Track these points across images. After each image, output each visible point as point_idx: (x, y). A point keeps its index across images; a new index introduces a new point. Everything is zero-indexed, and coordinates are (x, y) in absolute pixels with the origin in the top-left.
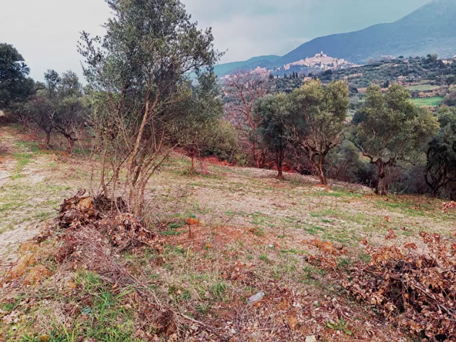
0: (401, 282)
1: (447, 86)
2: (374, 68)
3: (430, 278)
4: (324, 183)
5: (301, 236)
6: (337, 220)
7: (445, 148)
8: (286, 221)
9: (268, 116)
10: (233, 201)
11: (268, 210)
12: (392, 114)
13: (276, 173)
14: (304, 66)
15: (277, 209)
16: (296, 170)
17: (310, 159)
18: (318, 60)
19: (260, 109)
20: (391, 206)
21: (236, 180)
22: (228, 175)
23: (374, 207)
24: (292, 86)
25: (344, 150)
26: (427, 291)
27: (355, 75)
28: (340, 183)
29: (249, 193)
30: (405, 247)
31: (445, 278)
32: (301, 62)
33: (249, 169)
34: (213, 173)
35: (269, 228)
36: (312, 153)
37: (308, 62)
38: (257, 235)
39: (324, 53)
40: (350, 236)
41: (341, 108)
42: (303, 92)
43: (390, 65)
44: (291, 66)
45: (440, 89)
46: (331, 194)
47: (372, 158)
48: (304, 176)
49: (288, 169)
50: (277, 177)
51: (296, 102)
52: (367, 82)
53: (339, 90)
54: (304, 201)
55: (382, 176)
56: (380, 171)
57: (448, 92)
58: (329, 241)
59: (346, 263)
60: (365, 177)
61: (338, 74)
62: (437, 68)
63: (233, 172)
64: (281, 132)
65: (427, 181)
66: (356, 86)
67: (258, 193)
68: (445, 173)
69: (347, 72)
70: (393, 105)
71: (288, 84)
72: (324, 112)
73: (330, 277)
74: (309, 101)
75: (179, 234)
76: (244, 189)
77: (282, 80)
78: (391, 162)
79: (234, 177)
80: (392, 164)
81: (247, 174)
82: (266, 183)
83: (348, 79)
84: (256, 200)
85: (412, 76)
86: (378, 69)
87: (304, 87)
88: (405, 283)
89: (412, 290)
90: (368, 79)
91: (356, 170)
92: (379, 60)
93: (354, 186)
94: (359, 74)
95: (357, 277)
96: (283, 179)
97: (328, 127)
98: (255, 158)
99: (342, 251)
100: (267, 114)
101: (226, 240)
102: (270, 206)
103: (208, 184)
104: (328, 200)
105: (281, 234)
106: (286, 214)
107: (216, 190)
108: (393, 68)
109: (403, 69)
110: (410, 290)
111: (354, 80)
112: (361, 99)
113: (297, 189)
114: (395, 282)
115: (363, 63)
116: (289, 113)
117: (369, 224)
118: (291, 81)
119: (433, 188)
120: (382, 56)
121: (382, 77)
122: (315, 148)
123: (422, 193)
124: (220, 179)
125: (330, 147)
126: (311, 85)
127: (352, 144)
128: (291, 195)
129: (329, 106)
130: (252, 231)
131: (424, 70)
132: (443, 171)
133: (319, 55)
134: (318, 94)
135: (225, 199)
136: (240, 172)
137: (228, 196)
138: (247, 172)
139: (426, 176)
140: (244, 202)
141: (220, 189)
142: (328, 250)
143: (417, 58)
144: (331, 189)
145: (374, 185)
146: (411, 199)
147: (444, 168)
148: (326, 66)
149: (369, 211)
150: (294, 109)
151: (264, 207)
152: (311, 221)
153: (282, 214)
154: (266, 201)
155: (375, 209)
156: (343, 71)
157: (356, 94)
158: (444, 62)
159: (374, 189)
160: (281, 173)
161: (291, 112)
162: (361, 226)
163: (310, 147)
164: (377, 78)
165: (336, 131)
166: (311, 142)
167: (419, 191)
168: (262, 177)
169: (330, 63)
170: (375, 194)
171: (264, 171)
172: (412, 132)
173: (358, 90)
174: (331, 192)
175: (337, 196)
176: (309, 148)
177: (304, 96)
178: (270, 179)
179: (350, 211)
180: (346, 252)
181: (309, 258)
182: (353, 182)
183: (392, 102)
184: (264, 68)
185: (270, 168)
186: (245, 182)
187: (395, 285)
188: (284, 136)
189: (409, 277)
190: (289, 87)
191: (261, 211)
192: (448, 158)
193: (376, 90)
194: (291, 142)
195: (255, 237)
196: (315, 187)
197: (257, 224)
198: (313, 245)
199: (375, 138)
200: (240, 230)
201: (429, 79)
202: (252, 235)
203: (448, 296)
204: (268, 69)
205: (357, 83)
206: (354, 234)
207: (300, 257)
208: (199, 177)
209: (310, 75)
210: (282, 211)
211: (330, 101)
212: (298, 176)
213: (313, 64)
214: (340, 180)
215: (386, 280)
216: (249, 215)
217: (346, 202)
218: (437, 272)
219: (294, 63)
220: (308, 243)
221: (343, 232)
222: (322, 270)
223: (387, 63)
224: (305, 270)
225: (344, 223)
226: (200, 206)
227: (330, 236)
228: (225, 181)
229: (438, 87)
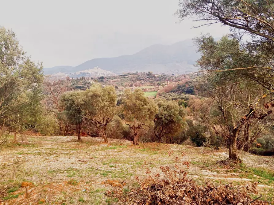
0: (156, 197)
1: (158, 87)
2: (125, 77)
3: (168, 191)
4: (106, 141)
5: (100, 179)
6: (117, 165)
7: (161, 118)
8: (89, 171)
9: (70, 104)
10: (51, 162)
11: (76, 165)
12: (138, 103)
13: (76, 138)
14: (88, 73)
15: (82, 164)
16: (89, 135)
17: (98, 129)
18: (96, 71)
19: (64, 100)
20: (142, 151)
21: (49, 146)
22: (43, 143)
23: (134, 153)
24: (82, 84)
25: (115, 121)
26: (168, 198)
27: (116, 80)
28: (114, 140)
29: (61, 155)
30: (155, 176)
31: (174, 189)
32: (86, 71)
33: (57, 137)
34: (31, 143)
35: (79, 178)
36: (98, 125)
37: (90, 71)
38: (73, 185)
39: (99, 67)
40: (126, 173)
41: (113, 100)
42: (92, 91)
43: (132, 76)
44: (80, 73)
45: (155, 88)
46: (111, 148)
47: (130, 126)
48: (93, 138)
49: (83, 134)
50: (77, 141)
51: (87, 96)
52: (122, 83)
53: (111, 90)
54: (97, 155)
55: (136, 135)
56: (134, 132)
57: (159, 89)
58: (115, 179)
59: (127, 191)
60: (126, 135)
61: (108, 79)
62: (153, 78)
63: (46, 140)
64: (79, 113)
65: (155, 134)
66: (117, 85)
67: (67, 154)
68: (163, 130)
69: (112, 78)
70: (138, 98)
71: (79, 83)
72: (104, 102)
73: (120, 202)
74: (95, 96)
75: (17, 197)
76: (56, 152)
77: (76, 80)
78: (139, 127)
79: (47, 144)
80: (140, 128)
81: (56, 141)
82: (71, 146)
83: (113, 82)
84: (67, 159)
85: (143, 81)
86: (127, 78)
87: (92, 88)
88: (158, 197)
89: (162, 199)
90: (123, 82)
91: (122, 131)
92: (127, 73)
93: (122, 141)
94: (118, 80)
95: (134, 198)
96: (82, 141)
97: (106, 110)
98: (61, 129)
99: (124, 184)
100: (69, 102)
101: (54, 193)
102: (77, 162)
103: (29, 152)
104: (110, 152)
105: (87, 181)
106: (87, 166)
107: (37, 156)
108: (134, 77)
109: (139, 78)
110: (161, 200)
111: (116, 82)
112: (120, 92)
113: (91, 147)
114: (153, 197)
115: (120, 74)
116: (84, 103)
117: (134, 164)
118: (81, 81)
119: (159, 138)
120: (128, 71)
121: (129, 82)
122: (100, 122)
123: (154, 141)
124: (37, 147)
125: (108, 121)
126: (96, 88)
127: (118, 117)
128: (88, 152)
129: (106, 99)
130: (70, 183)
131: (147, 79)
132: (162, 129)
133: (96, 68)
134: (100, 92)
135: (45, 162)
136: (51, 140)
137: (46, 159)
138: (56, 139)
139: (155, 132)
140: (59, 162)
141: (40, 154)
142: (116, 185)
143: (144, 73)
144: (110, 145)
145: (132, 139)
146: (150, 145)
147: (162, 127)
148: (101, 74)
149: (132, 156)
150: (87, 100)
151: (73, 163)
152: (103, 168)
153: (85, 166)
154: (73, 159)
155: (135, 154)
156: (110, 78)
157: (117, 90)
158: (155, 75)
159: (132, 142)
160: (80, 138)
161: (85, 102)
162: (130, 166)
163: (98, 121)
164: (127, 82)
165: (111, 112)
166: (98, 119)
167: (152, 140)
168: (68, 142)
169: (103, 73)
170: (133, 145)
171: (68, 137)
172: (147, 112)
173: (118, 87)
174: (111, 146)
175: (115, 148)
176: (96, 122)
177: (92, 93)
178: (73, 143)
179: (123, 157)
180: (125, 184)
181: (107, 193)
182: (121, 139)
183: (137, 97)
184: (64, 73)
185: (71, 135)
186: (56, 146)
187: (153, 199)
188: (81, 116)
189: (160, 193)
190: (80, 85)
191: (72, 167)
192: (163, 123)
193: (129, 91)
194: (86, 119)
195: (72, 186)
196: (101, 145)
197: (71, 177)
198: (108, 184)
199: (131, 115)
200: (61, 183)
201: (151, 83)
202: (70, 186)
203: (177, 199)
204: (66, 74)
205: (117, 84)
206: (127, 171)
207: (102, 193)
208: (21, 148)
209: (92, 78)
210: (85, 165)
211: (107, 96)
212: (90, 138)
213: (93, 73)
214: (114, 138)
215: (149, 197)
216: (64, 171)
217: (119, 152)
218: (171, 187)
219: (82, 72)
220: (104, 183)
221: (121, 171)
222: (115, 199)
223: (131, 74)
224: (106, 201)
225: (121, 166)
226: (27, 170)
227: (115, 176)
228: (42, 148)
229: (154, 87)
